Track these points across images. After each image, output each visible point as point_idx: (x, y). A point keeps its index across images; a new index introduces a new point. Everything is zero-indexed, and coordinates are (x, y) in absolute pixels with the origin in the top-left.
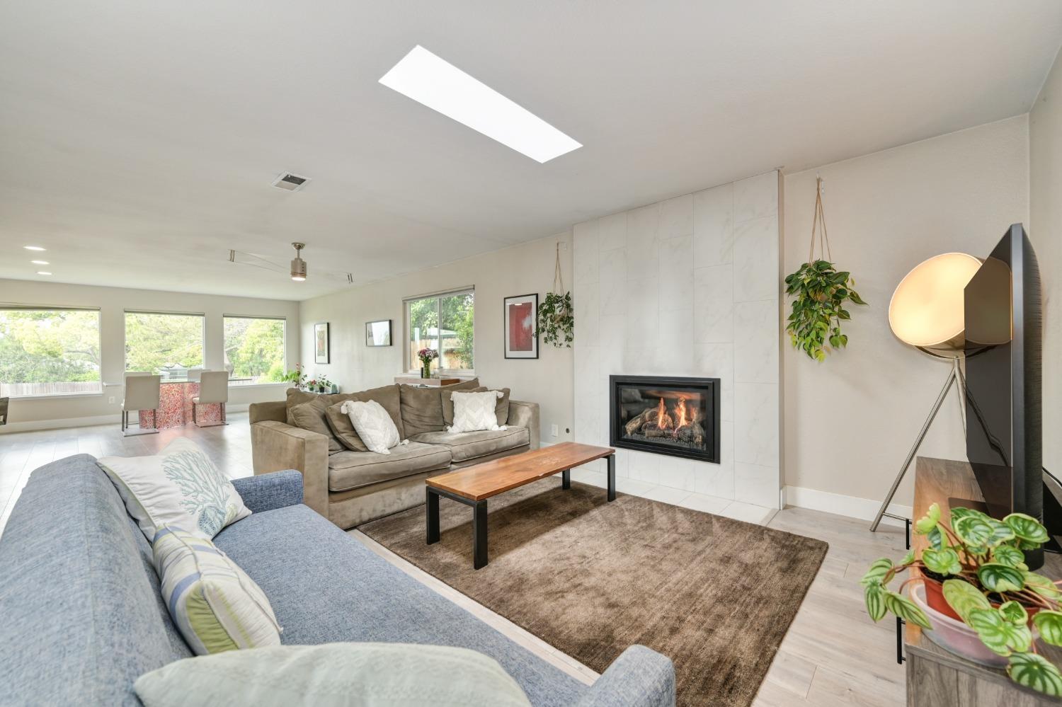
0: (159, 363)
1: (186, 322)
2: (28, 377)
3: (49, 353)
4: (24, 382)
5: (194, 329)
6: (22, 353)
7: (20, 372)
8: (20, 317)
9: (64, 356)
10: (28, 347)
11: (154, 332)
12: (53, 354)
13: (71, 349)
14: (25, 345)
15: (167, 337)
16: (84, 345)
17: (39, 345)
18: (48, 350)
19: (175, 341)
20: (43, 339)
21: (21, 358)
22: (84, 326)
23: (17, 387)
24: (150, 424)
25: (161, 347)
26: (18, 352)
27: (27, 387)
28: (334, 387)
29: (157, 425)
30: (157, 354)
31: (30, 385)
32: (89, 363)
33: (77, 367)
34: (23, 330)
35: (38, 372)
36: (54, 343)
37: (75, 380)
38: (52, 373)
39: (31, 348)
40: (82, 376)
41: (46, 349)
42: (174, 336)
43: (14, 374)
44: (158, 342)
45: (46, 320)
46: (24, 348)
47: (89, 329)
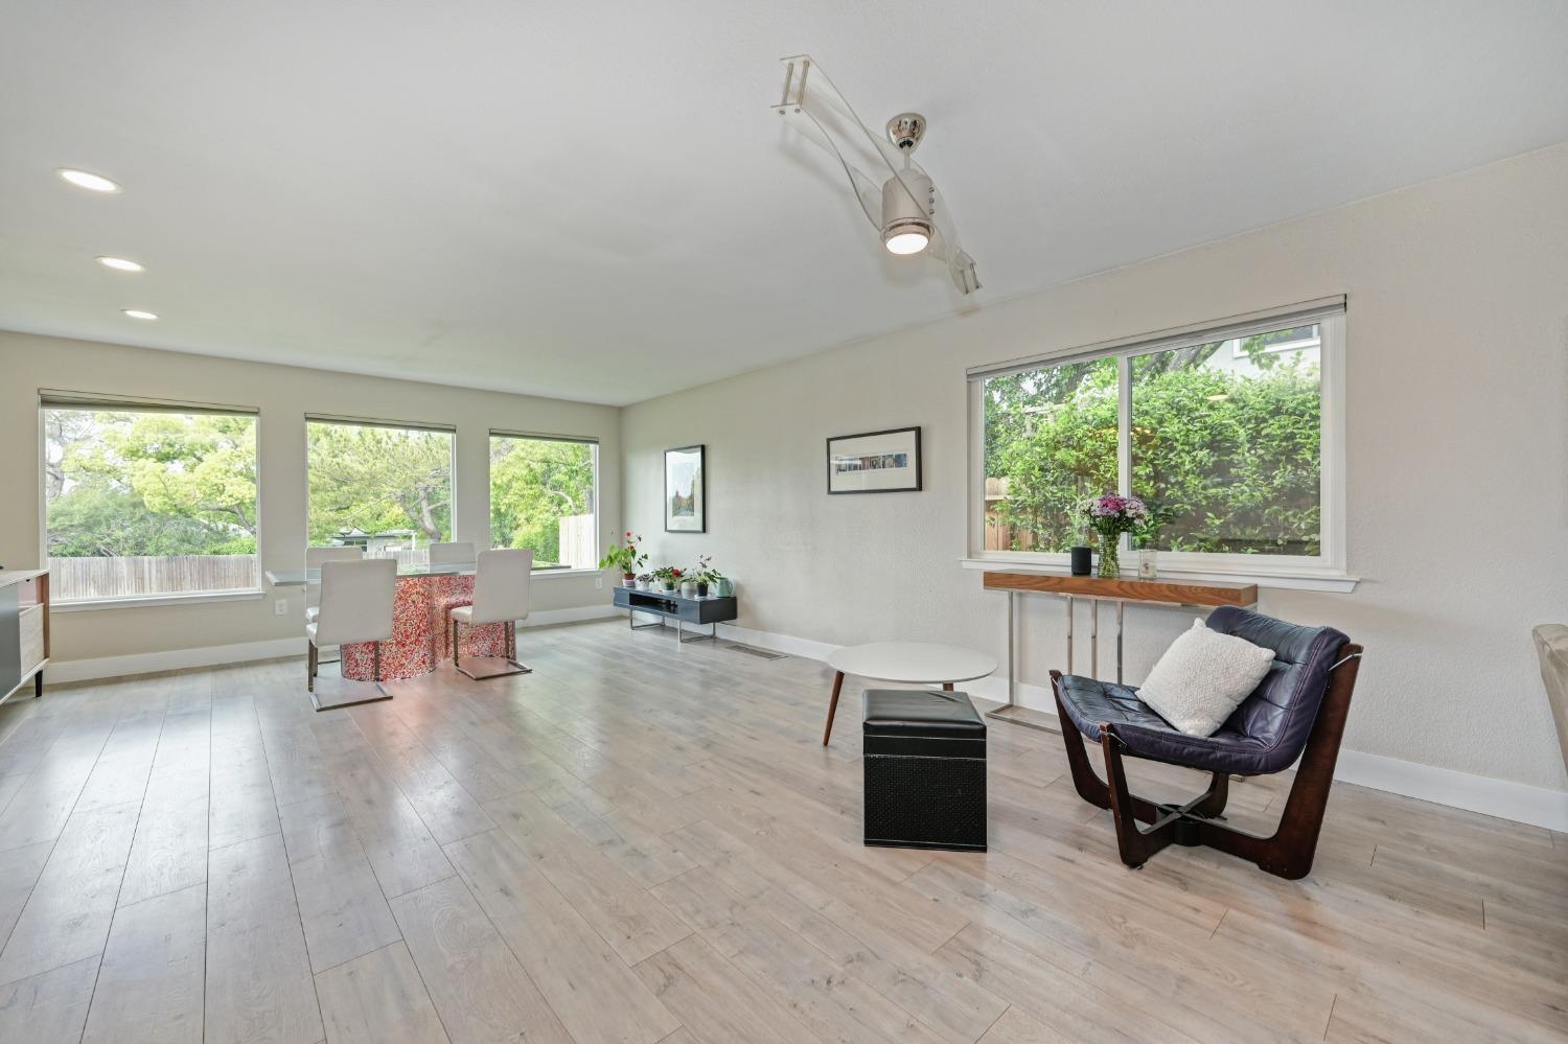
0: (333, 527)
1: (374, 465)
2: (150, 548)
3: (180, 511)
4: (145, 555)
5: (386, 475)
6: (142, 512)
7: (140, 540)
8: (140, 457)
9: (200, 517)
10: (150, 502)
11: (327, 479)
12: (183, 512)
13: (210, 506)
14: (146, 498)
15: (345, 488)
16: (228, 500)
17: (166, 500)
18: (179, 507)
19: (358, 494)
20: (172, 489)
21: (142, 519)
22: (227, 471)
23: (135, 562)
24: (366, 669)
25: (336, 502)
26: (136, 510)
27: (150, 563)
28: (725, 582)
29: (383, 673)
30: (330, 513)
31: (153, 558)
32: (236, 526)
33: (218, 532)
34: (144, 476)
35: (164, 540)
36: (185, 496)
37: (215, 553)
38: (184, 541)
39: (154, 503)
40: (225, 546)
41: (175, 506)
42: (356, 486)
43: (132, 542)
44: (332, 494)
45: (175, 461)
46: (146, 503)
47: (235, 475)
